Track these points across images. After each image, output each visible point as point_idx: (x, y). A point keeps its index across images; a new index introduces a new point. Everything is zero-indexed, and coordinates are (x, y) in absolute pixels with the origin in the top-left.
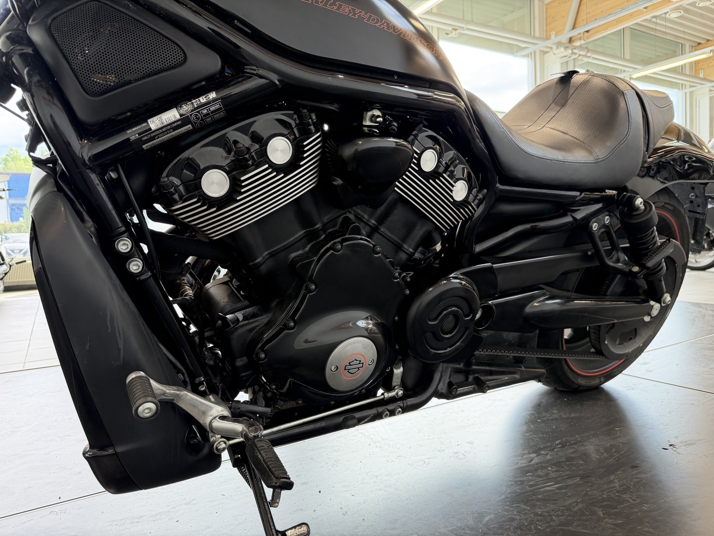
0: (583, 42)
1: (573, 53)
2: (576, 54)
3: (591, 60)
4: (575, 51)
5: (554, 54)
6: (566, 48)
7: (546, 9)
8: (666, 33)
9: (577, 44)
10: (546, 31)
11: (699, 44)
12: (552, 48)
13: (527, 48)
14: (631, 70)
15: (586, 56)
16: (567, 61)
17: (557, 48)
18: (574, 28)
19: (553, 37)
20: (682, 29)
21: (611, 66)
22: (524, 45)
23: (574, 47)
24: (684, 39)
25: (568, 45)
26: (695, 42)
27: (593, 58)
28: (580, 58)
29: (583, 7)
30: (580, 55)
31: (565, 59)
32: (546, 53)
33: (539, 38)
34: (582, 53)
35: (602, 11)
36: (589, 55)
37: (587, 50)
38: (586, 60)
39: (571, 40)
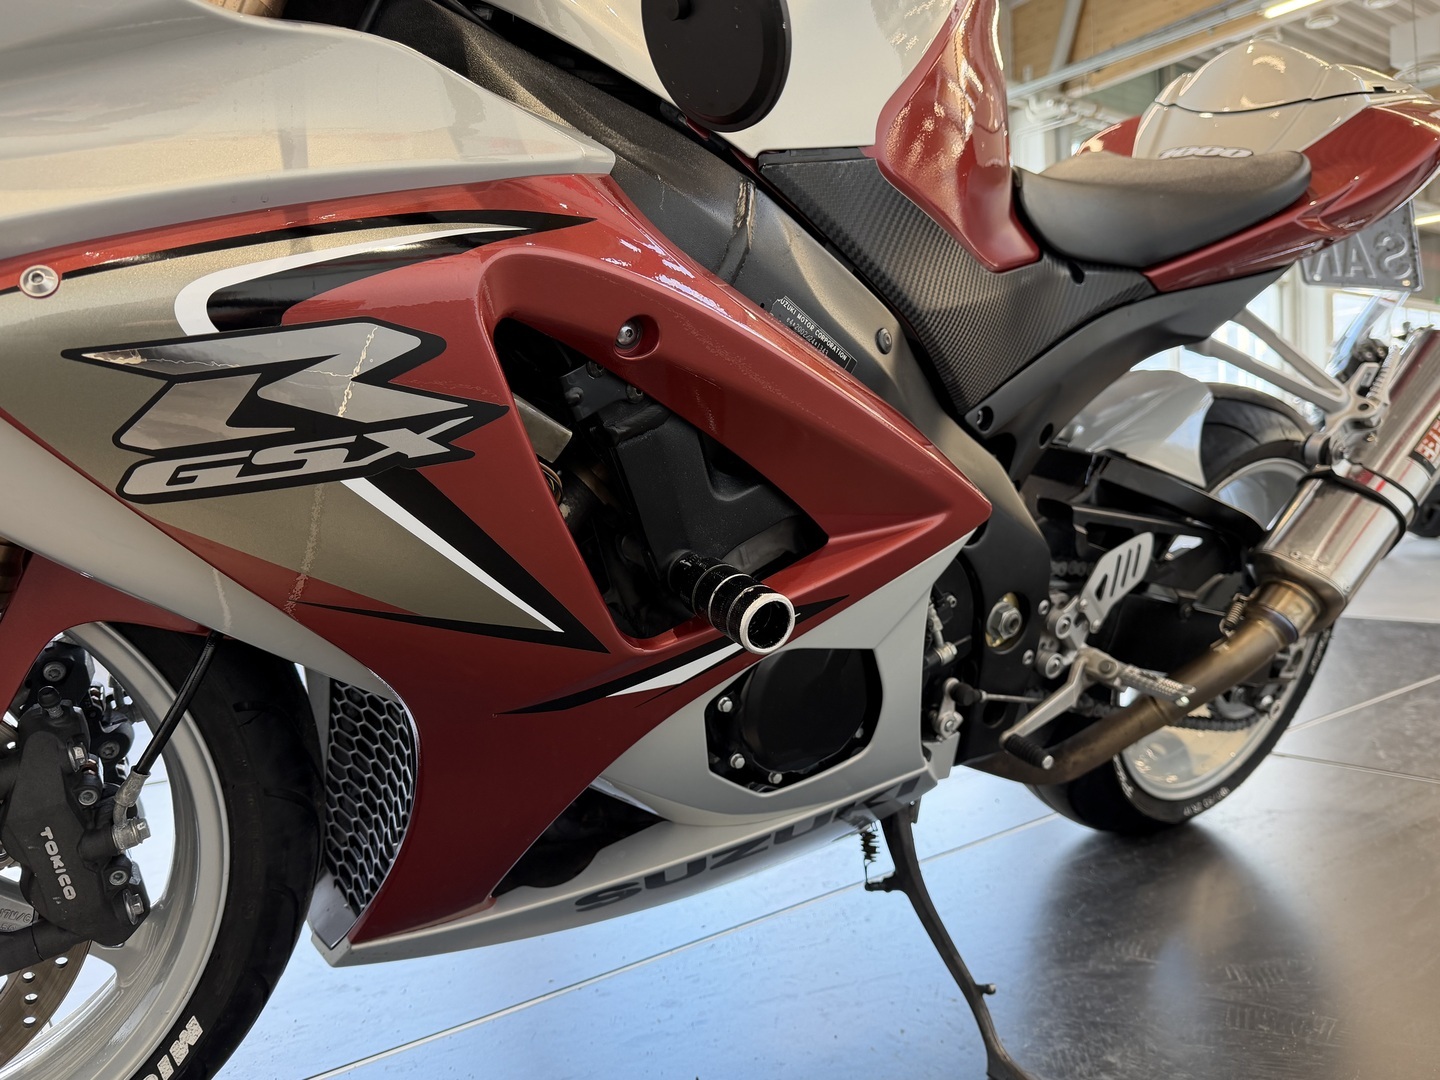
0: (1087, 90)
2: (1074, 113)
5: (1033, 112)
6: (1058, 102)
9: (1077, 93)
10: (1016, 61)
15: (1093, 118)
17: (1039, 99)
18: (1070, 60)
19: (1028, 75)
23: (1072, 100)
25: (1059, 96)
28: (1082, 122)
29: (1088, 20)
30: (1083, 117)
31: (1053, 125)
32: (1014, 110)
38: (1094, 126)
39: (1064, 87)
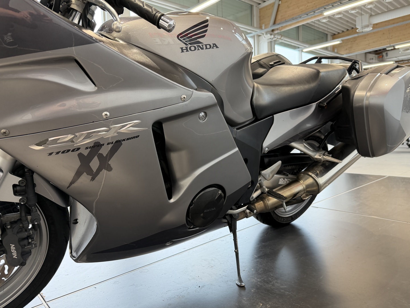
0: (279, 31)
1: (274, 37)
2: (275, 37)
3: (283, 41)
4: (275, 36)
5: (265, 37)
6: (271, 34)
7: (260, 12)
8: (319, 28)
9: (276, 32)
10: (260, 24)
11: (335, 34)
12: (263, 34)
13: (250, 33)
14: (303, 47)
15: (280, 39)
16: (271, 41)
17: (266, 34)
18: (274, 23)
19: (263, 28)
20: (327, 26)
21: (293, 44)
22: (249, 32)
23: (275, 34)
24: (328, 31)
25: (272, 33)
26: (333, 33)
27: (284, 40)
28: (278, 40)
29: (279, 13)
30: (277, 38)
31: (270, 40)
32: (260, 36)
33: (257, 28)
34: (279, 37)
35: (289, 16)
36: (282, 38)
37: (281, 36)
38: (281, 41)
39: (273, 31)
